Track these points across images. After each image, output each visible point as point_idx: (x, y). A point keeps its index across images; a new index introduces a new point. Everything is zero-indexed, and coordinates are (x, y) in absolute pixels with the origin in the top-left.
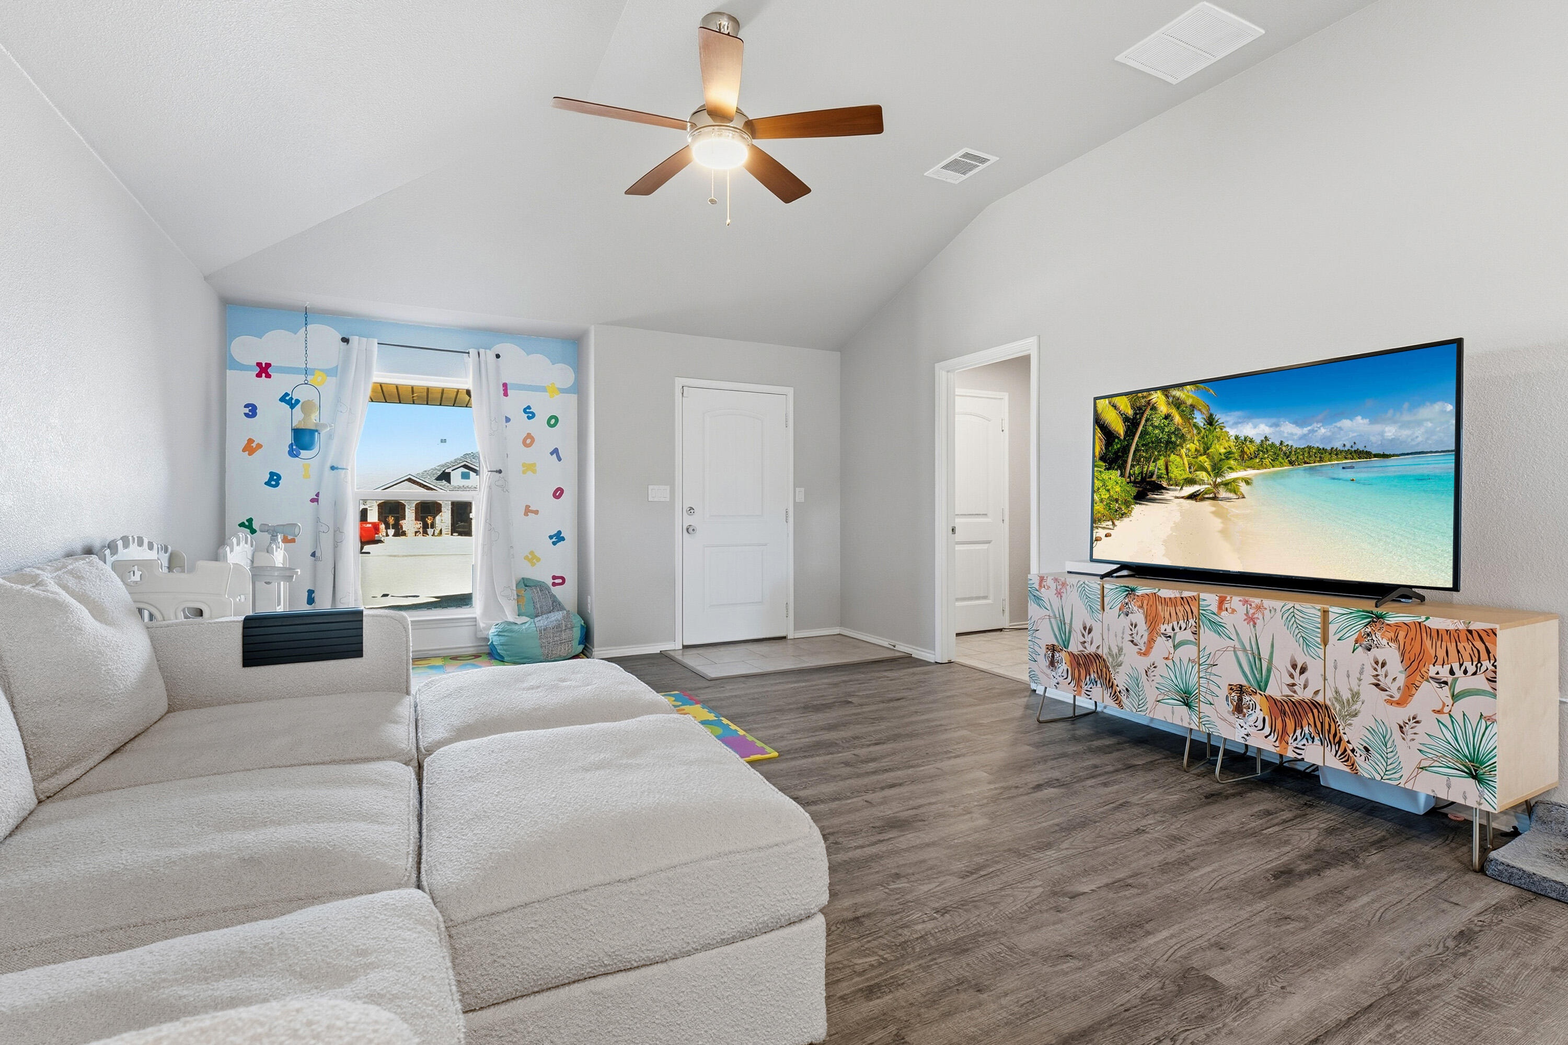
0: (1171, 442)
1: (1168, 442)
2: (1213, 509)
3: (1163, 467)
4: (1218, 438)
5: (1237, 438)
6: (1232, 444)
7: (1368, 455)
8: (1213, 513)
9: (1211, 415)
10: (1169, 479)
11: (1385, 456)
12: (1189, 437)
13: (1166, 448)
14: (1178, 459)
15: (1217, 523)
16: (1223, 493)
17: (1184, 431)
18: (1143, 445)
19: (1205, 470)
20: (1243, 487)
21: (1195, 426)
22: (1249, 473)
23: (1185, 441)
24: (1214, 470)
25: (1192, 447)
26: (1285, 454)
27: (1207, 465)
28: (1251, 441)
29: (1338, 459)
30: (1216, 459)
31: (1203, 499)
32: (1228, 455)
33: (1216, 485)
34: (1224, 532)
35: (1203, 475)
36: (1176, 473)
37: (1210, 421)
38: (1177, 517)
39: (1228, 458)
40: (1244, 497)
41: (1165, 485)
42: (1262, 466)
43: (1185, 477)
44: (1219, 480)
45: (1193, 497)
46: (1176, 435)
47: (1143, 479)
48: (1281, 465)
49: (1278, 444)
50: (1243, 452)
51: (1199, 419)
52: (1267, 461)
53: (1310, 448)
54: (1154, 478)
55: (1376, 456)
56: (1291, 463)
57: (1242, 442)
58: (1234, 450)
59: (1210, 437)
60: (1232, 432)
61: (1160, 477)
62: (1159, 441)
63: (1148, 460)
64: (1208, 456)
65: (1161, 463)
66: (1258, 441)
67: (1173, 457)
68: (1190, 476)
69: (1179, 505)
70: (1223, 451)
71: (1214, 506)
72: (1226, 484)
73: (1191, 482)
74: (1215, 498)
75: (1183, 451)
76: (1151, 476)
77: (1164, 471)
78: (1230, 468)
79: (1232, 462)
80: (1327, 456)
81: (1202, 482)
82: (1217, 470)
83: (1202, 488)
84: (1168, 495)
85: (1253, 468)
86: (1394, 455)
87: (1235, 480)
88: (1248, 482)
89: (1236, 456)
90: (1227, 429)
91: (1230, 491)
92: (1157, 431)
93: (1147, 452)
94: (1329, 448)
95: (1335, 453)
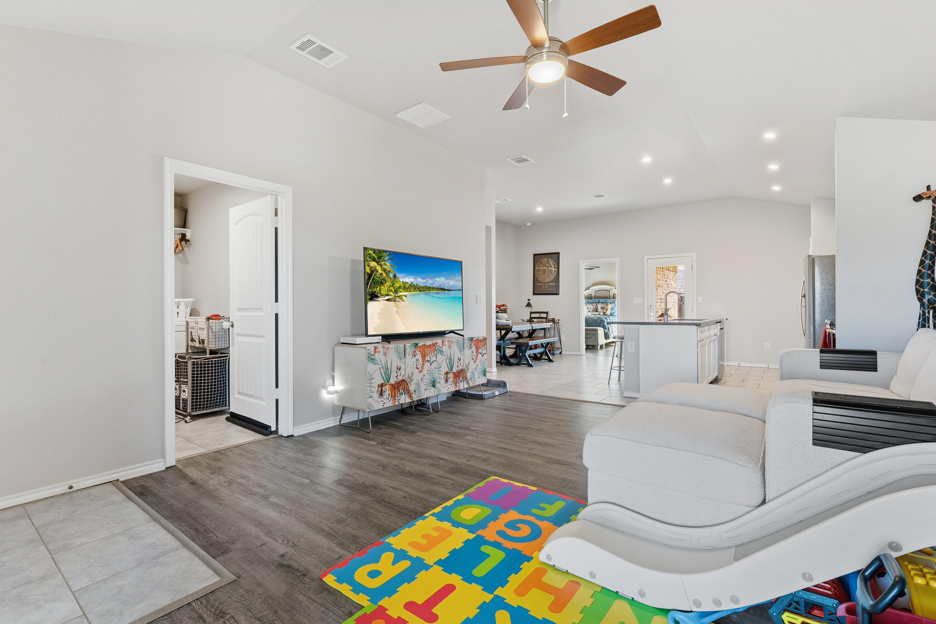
0: (382, 282)
1: (381, 282)
2: (394, 304)
3: (379, 290)
4: (397, 282)
5: (403, 282)
6: (401, 284)
7: (444, 290)
8: (394, 305)
9: (395, 274)
10: (381, 294)
11: (450, 290)
12: (388, 281)
13: (380, 284)
14: (384, 288)
15: (395, 309)
16: (397, 299)
17: (386, 279)
18: (373, 283)
19: (392, 292)
20: (404, 298)
21: (390, 277)
22: (406, 293)
23: (386, 282)
24: (395, 292)
25: (388, 284)
26: (418, 288)
27: (393, 290)
28: (407, 283)
29: (434, 290)
30: (396, 288)
31: (391, 301)
32: (400, 287)
33: (395, 297)
34: (397, 312)
35: (391, 293)
36: (383, 292)
37: (395, 276)
38: (382, 306)
39: (400, 288)
40: (404, 301)
41: (379, 296)
42: (410, 291)
43: (386, 293)
44: (396, 295)
45: (388, 300)
46: (384, 280)
47: (372, 293)
48: (417, 291)
49: (416, 285)
50: (405, 286)
51: (391, 275)
52: (412, 290)
53: (426, 286)
54: (376, 293)
55: (447, 290)
56: (420, 291)
57: (405, 283)
58: (402, 286)
59: (394, 281)
60: (402, 280)
61: (378, 293)
62: (378, 282)
63: (374, 287)
64: (393, 288)
65: (378, 289)
66: (410, 284)
67: (382, 287)
68: (387, 293)
69: (383, 302)
70: (398, 286)
71: (394, 303)
72: (399, 297)
73: (387, 295)
74: (395, 301)
75: (386, 285)
76: (375, 293)
77: (379, 291)
78: (400, 291)
79: (401, 290)
80: (431, 289)
81: (391, 295)
82: (396, 292)
83: (391, 297)
84: (380, 299)
85: (407, 292)
86: (453, 290)
87: (401, 295)
88: (405, 296)
89: (402, 288)
90: (400, 279)
91: (400, 299)
92: (377, 278)
93: (374, 285)
94: (432, 287)
95: (434, 288)
